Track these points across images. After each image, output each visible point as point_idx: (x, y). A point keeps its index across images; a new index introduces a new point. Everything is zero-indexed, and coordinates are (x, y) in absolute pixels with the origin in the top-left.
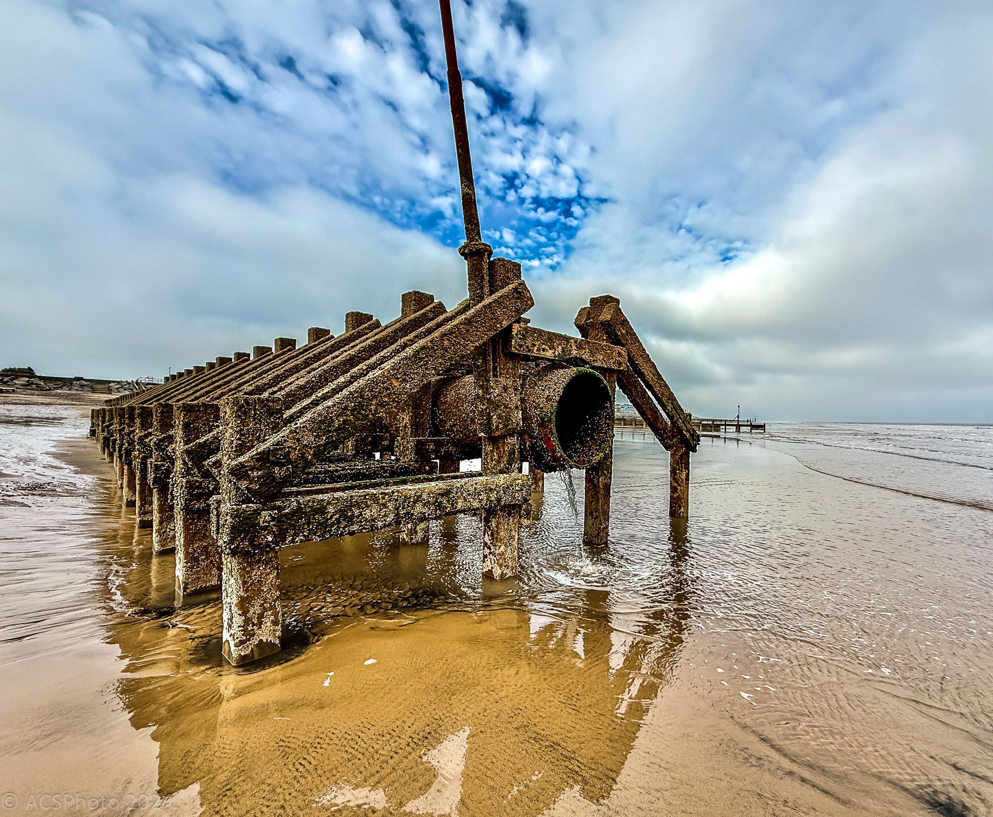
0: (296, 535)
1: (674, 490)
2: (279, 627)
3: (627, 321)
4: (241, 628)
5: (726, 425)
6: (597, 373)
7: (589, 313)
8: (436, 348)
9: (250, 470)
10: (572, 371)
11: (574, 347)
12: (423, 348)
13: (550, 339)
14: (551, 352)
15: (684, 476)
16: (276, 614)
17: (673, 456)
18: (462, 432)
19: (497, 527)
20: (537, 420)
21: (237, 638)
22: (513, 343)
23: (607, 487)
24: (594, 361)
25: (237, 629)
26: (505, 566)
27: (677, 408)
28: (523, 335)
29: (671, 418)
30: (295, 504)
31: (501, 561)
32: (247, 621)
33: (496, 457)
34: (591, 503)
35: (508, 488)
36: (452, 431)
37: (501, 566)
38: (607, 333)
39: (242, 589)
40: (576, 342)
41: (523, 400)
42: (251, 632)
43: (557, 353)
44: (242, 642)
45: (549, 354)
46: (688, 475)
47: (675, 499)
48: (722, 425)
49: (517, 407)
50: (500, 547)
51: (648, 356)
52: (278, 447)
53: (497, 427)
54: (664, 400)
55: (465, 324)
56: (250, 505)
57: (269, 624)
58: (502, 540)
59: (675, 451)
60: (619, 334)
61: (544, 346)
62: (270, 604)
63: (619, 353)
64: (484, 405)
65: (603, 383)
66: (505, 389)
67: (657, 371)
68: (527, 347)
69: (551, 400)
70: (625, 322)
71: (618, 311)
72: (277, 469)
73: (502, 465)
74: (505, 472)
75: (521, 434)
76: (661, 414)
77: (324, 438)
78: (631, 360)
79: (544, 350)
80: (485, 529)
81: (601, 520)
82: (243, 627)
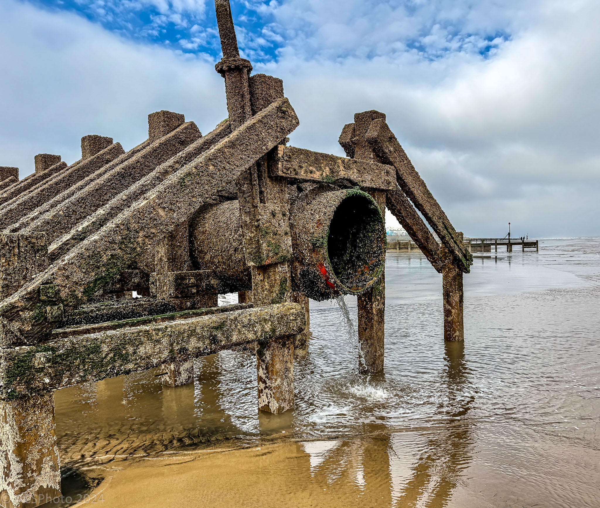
0: (72, 376)
1: (447, 313)
2: (58, 473)
3: (394, 137)
4: (20, 476)
5: (496, 244)
6: (366, 194)
7: (354, 130)
8: (201, 174)
9: (22, 311)
10: (341, 194)
11: (342, 168)
12: (189, 174)
13: (317, 159)
14: (318, 173)
15: (457, 299)
16: (55, 460)
17: (445, 277)
18: (224, 263)
19: (272, 359)
20: (308, 246)
21: (17, 486)
22: (279, 166)
23: (381, 313)
24: (362, 181)
25: (16, 477)
26: (282, 400)
27: (447, 226)
28: (290, 158)
29: (442, 238)
30: (68, 344)
31: (278, 395)
32: (26, 468)
33: (267, 287)
34: (365, 330)
35: (282, 318)
36: (213, 263)
37: (278, 400)
38: (374, 151)
39: (18, 436)
40: (343, 162)
41: (291, 226)
42: (31, 479)
43: (324, 174)
44: (22, 490)
45: (317, 176)
46: (461, 297)
47: (449, 322)
48: (493, 244)
49: (286, 234)
50: (276, 380)
51: (417, 173)
52: (48, 286)
53: (268, 256)
54: (435, 219)
55: (229, 147)
56: (24, 347)
57: (48, 470)
58: (277, 372)
59: (448, 273)
60: (387, 151)
61: (311, 168)
62: (48, 449)
63: (388, 172)
64: (253, 232)
65: (373, 204)
66: (273, 214)
67: (426, 189)
68: (295, 170)
69: (321, 224)
70: (392, 139)
71: (385, 127)
72: (48, 308)
73: (275, 295)
74: (278, 302)
75: (291, 262)
76: (432, 235)
77: (93, 274)
78: (399, 178)
79: (311, 172)
80: (259, 363)
81: (376, 348)
82: (22, 474)
